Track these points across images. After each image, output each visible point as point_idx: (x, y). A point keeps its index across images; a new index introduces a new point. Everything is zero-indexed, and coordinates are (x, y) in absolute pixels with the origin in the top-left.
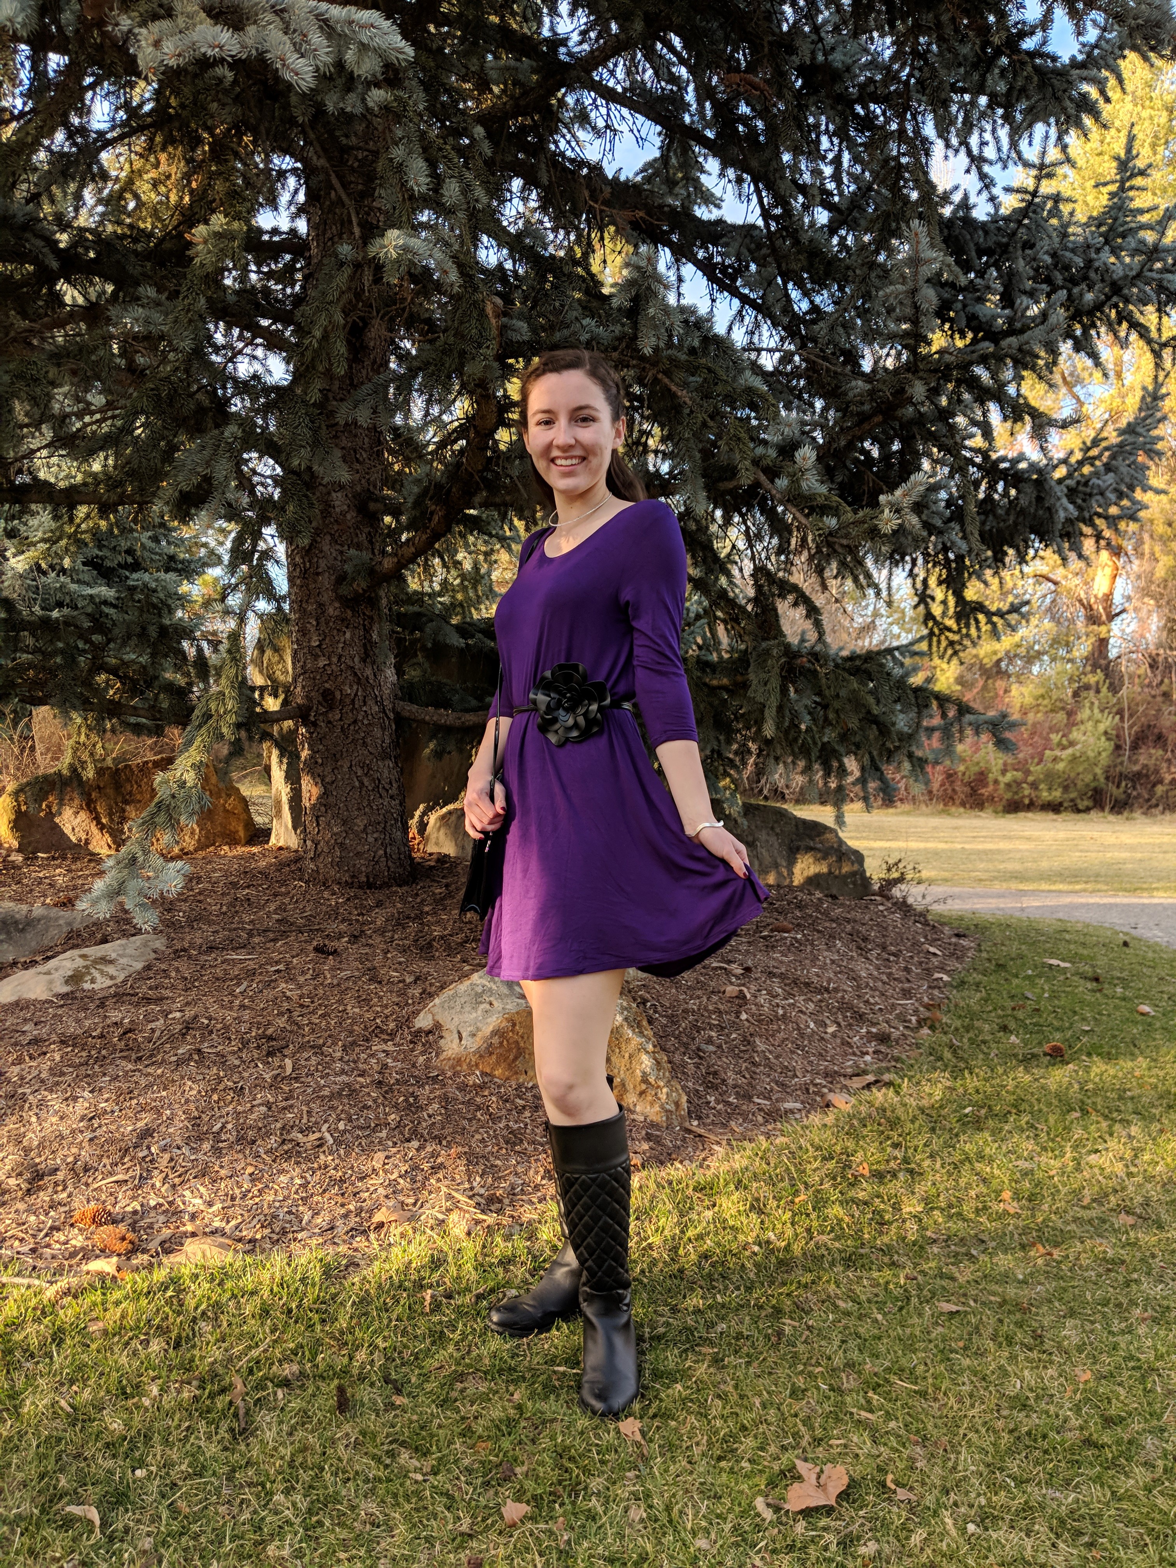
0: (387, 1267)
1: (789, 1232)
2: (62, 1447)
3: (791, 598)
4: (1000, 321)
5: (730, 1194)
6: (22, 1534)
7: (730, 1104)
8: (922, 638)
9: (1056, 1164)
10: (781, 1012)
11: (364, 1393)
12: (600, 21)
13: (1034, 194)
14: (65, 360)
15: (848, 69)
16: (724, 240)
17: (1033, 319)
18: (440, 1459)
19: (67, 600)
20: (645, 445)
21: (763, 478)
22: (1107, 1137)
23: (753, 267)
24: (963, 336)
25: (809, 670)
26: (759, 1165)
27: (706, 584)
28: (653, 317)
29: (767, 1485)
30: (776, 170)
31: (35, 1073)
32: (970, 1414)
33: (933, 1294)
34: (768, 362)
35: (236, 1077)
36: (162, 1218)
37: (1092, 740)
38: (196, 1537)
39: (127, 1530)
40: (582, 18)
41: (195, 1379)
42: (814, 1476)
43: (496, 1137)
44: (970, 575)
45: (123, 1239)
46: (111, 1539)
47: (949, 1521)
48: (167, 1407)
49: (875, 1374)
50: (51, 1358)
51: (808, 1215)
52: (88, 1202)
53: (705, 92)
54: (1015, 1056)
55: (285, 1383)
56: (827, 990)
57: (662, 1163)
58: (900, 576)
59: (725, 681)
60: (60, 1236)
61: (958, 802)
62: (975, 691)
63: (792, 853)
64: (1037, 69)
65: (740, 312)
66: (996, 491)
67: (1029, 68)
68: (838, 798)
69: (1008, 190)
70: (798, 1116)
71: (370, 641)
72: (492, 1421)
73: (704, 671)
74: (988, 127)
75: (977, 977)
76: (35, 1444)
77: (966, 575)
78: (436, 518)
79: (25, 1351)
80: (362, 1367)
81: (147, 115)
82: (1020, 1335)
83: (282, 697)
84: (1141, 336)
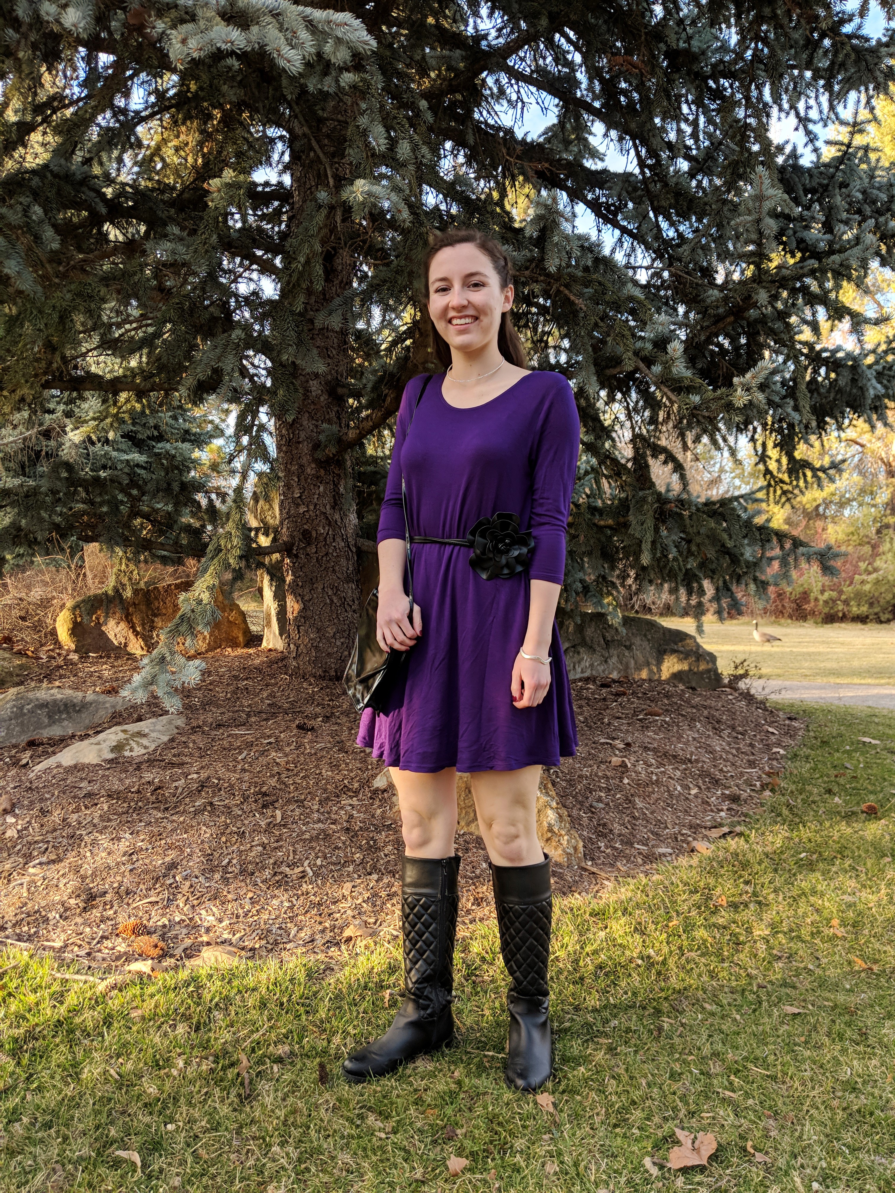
0: (355, 971)
1: (666, 950)
2: (112, 1105)
3: (662, 457)
4: (822, 244)
5: (618, 919)
6: (83, 1171)
7: (616, 849)
8: (760, 489)
9: (873, 898)
10: (654, 778)
12: (513, 20)
13: (849, 146)
14: (111, 282)
15: (703, 53)
16: (608, 184)
17: (849, 241)
18: (398, 1122)
19: (110, 464)
20: (547, 342)
21: (642, 365)
23: (630, 205)
24: (793, 256)
25: (676, 513)
26: (640, 897)
27: (596, 447)
28: (557, 244)
29: (653, 1147)
30: (649, 130)
31: (89, 819)
32: (812, 1094)
33: (780, 1000)
34: (643, 277)
35: (239, 824)
36: (185, 931)
37: (891, 567)
38: (213, 1177)
39: (161, 1171)
40: (498, 19)
41: (211, 1055)
42: (690, 1142)
44: (800, 439)
45: (156, 946)
46: (150, 1177)
47: (798, 1180)
48: (190, 1076)
49: (736, 1062)
50: (103, 1037)
51: (680, 936)
52: (129, 918)
53: (594, 73)
54: (839, 813)
55: (279, 1060)
56: (690, 761)
57: (564, 894)
58: (743, 441)
59: (610, 522)
60: (108, 943)
61: (786, 615)
62: (800, 529)
63: (660, 654)
64: (854, 48)
65: (620, 240)
66: (820, 375)
67: (848, 48)
68: (698, 611)
69: (828, 143)
70: (669, 859)
71: (338, 493)
72: (438, 1093)
73: (593, 514)
74: (813, 95)
75: (806, 751)
76: (91, 1102)
77: (796, 439)
78: (389, 399)
79: (84, 1031)
80: (338, 1048)
81: (172, 98)
82: (849, 1033)
83: (272, 536)
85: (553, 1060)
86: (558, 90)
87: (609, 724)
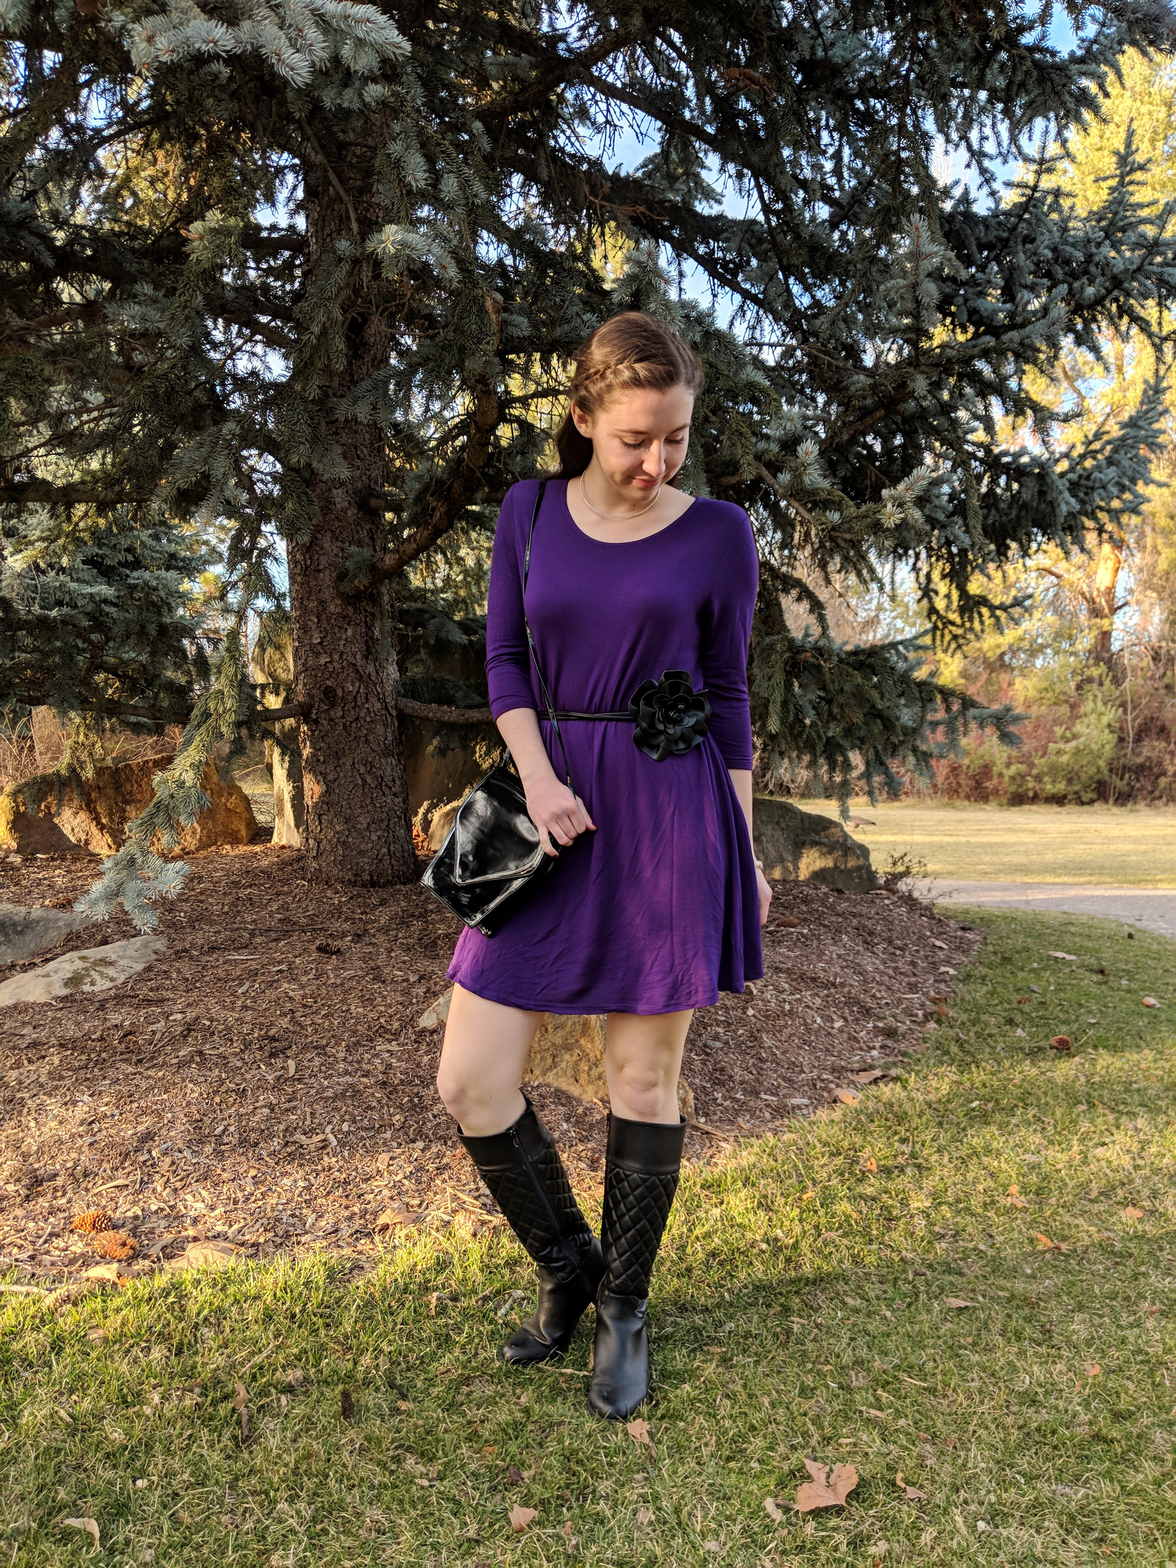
0: (392, 1270)
1: (797, 1230)
2: (61, 1458)
3: (794, 593)
4: (1001, 315)
5: (738, 1191)
6: (20, 1549)
7: (737, 1101)
8: (925, 633)
9: (1063, 1157)
10: (787, 1007)
11: (369, 1398)
12: (599, 17)
13: (1035, 189)
14: (61, 358)
15: (848, 64)
16: (725, 235)
17: (1034, 313)
18: (446, 1464)
19: (67, 599)
21: (765, 473)
22: (1114, 1130)
23: (754, 262)
24: (964, 330)
25: (813, 665)
26: (766, 1162)
29: (777, 1485)
30: (776, 165)
31: (33, 1077)
32: (980, 1410)
33: (942, 1289)
34: (770, 357)
35: (238, 1079)
36: (163, 1223)
37: (1095, 733)
38: (198, 1548)
39: (127, 1542)
40: (581, 13)
41: (197, 1386)
42: (824, 1476)
44: (973, 569)
45: (124, 1244)
46: (112, 1551)
47: (959, 1519)
48: (168, 1415)
49: (885, 1372)
50: (50, 1367)
51: (816, 1212)
52: (88, 1207)
53: (705, 87)
54: (1022, 1049)
55: (289, 1389)
56: (833, 985)
58: (904, 570)
60: (60, 1243)
61: (962, 795)
62: (979, 684)
63: (798, 847)
64: (1036, 64)
65: (741, 307)
66: (998, 485)
67: (1029, 63)
68: (843, 792)
69: (1008, 184)
70: (805, 1112)
71: (372, 638)
72: (499, 1424)
74: (988, 122)
75: (983, 970)
76: (33, 1456)
77: (969, 569)
78: (437, 515)
79: (23, 1361)
80: (367, 1371)
81: (144, 112)
82: (1028, 1330)
83: (283, 695)
84: (1142, 330)
85: (650, 1377)
86: (660, 110)
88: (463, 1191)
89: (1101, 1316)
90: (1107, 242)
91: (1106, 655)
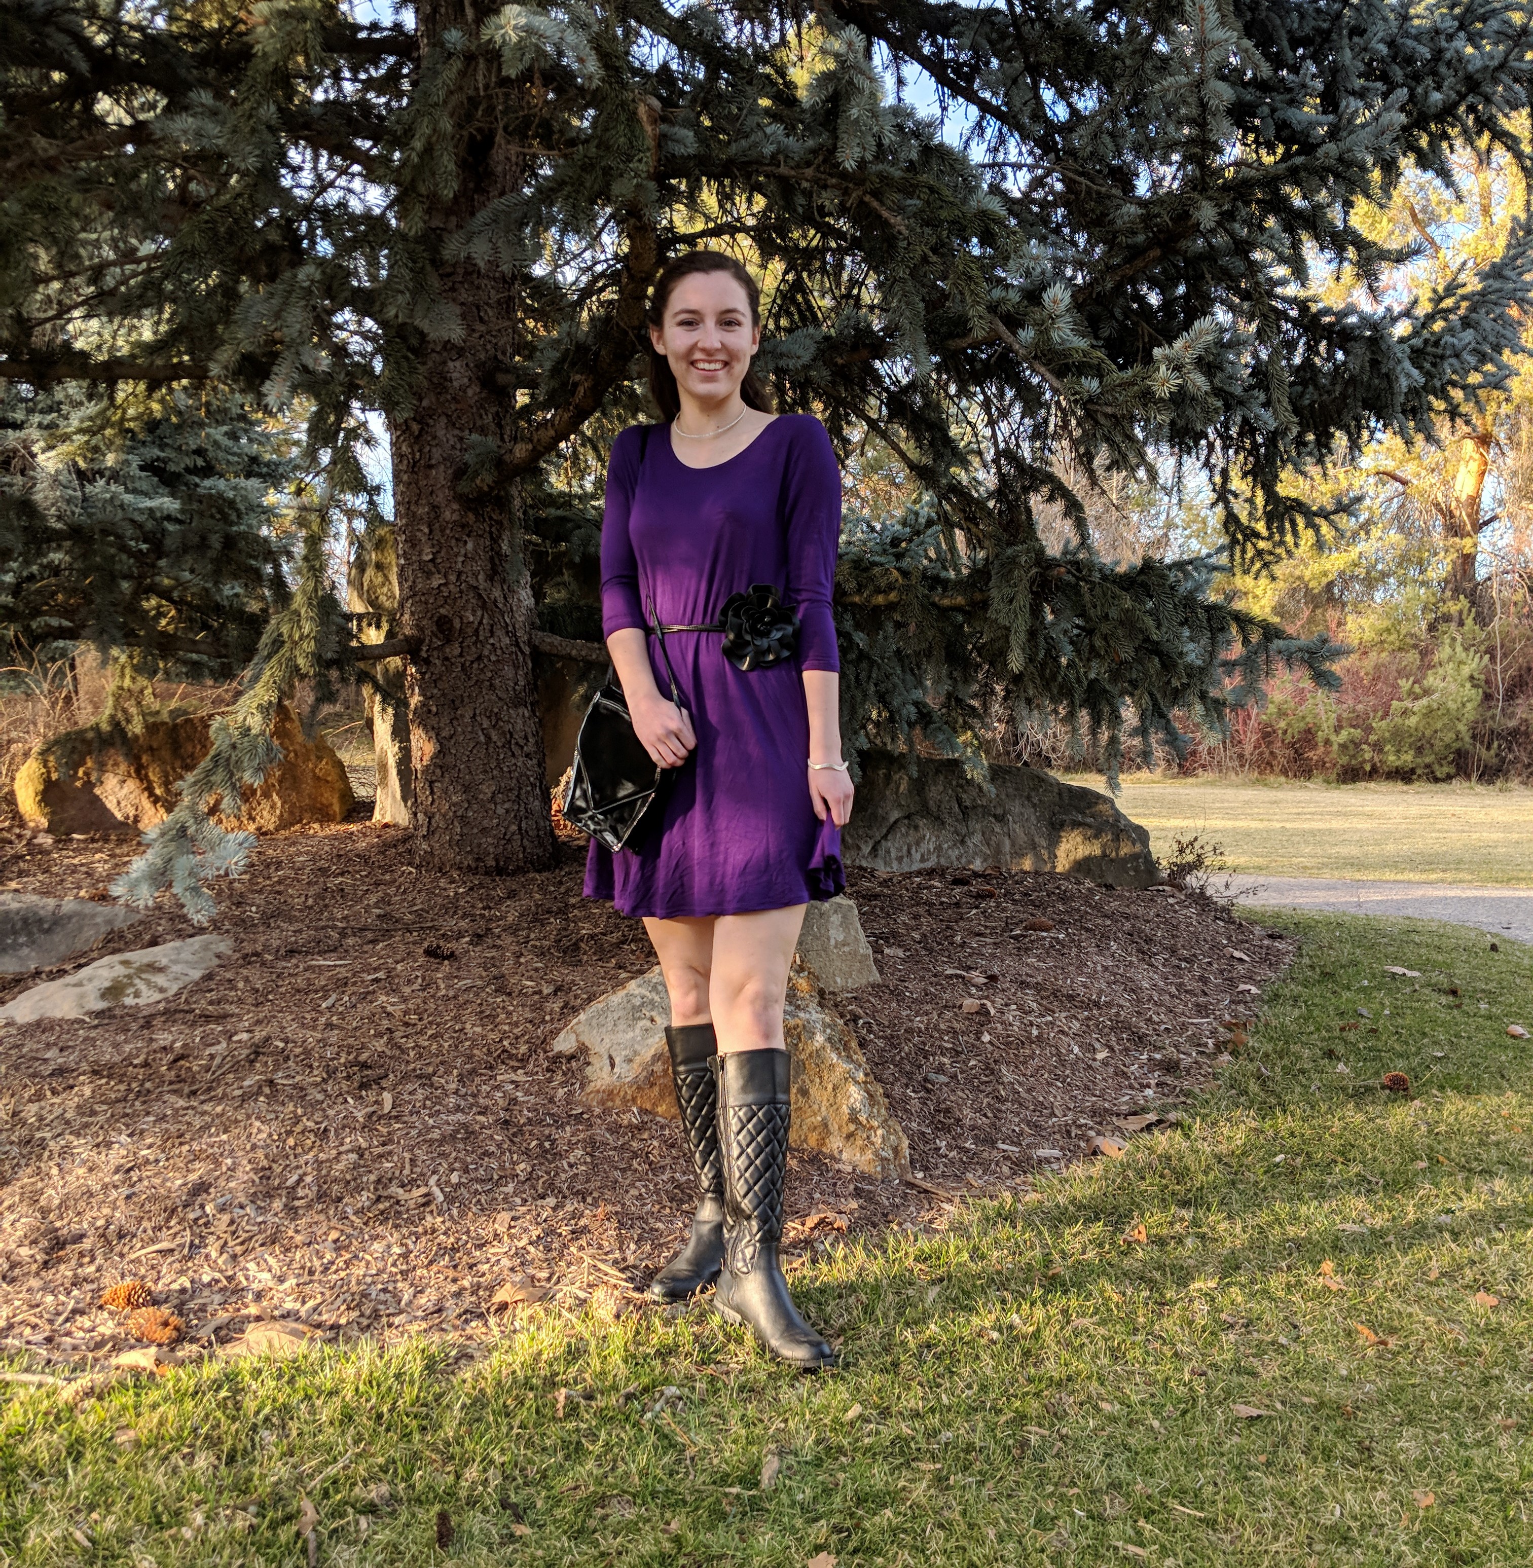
0: (510, 1359)
1: (1040, 1315)
3: (1045, 490)
4: (1320, 130)
7: (966, 1151)
8: (1221, 549)
10: (1035, 1032)
11: (474, 1522)
16: (957, 28)
20: (858, 298)
21: (1002, 328)
22: (1463, 1193)
23: (995, 63)
24: (1271, 150)
25: (1069, 584)
28: (857, 120)
31: (57, 1111)
32: (1273, 1548)
33: (1228, 1393)
35: (318, 1116)
36: (217, 1298)
37: (1453, 687)
41: (252, 1503)
43: (657, 1192)
44: (1284, 464)
45: (166, 1324)
48: (214, 1539)
49: (1149, 1497)
50: (66, 1477)
51: (1064, 1292)
52: (123, 1276)
54: (1344, 1089)
55: (371, 1509)
56: (1097, 1004)
57: (874, 1225)
58: (1193, 466)
59: (960, 600)
60: (84, 1321)
61: (1277, 769)
63: (1055, 829)
65: (979, 124)
66: (1318, 354)
70: (1055, 1166)
71: (499, 554)
72: (641, 1557)
73: (932, 588)
75: (1295, 988)
77: (1279, 463)
78: (581, 390)
79: (32, 1469)
80: (472, 1488)
82: (1341, 1447)
83: (385, 627)
84: (1509, 149)
87: (963, 945)
88: (604, 1261)
89: (1438, 1431)
90: (1462, 34)
91: (1468, 585)
